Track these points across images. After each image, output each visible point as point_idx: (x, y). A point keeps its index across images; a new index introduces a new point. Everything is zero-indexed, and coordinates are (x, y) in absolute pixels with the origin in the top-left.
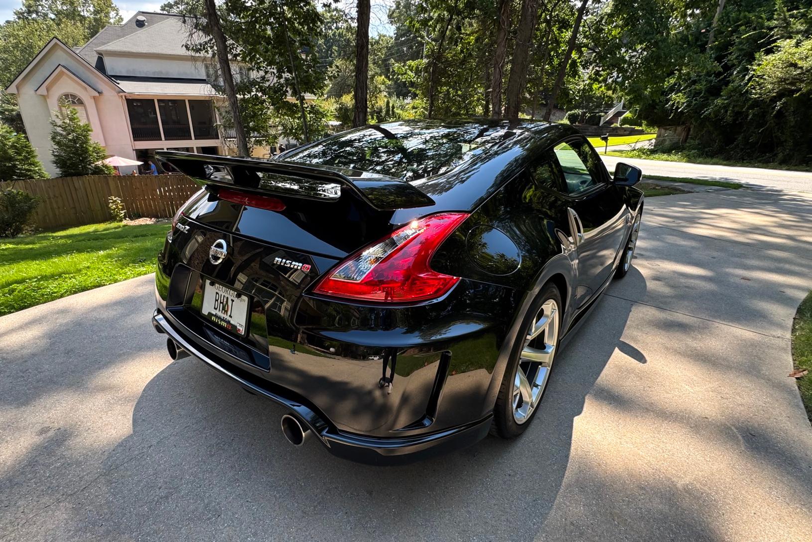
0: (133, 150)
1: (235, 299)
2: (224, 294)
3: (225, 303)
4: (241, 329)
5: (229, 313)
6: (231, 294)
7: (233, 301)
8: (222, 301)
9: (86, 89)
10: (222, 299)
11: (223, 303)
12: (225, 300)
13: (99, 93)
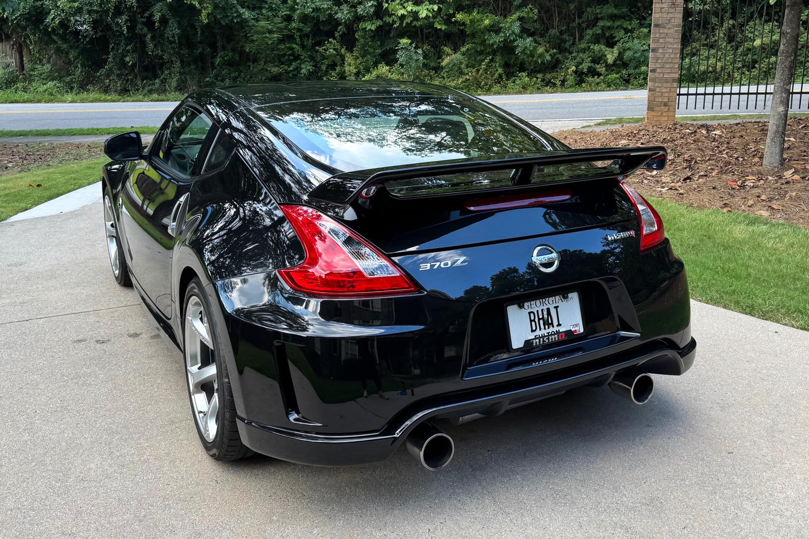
1: (560, 304)
2: (542, 307)
3: (546, 316)
4: (577, 329)
5: (555, 323)
6: (550, 303)
7: (556, 308)
8: (541, 317)
10: (540, 313)
11: (543, 318)
12: (545, 313)
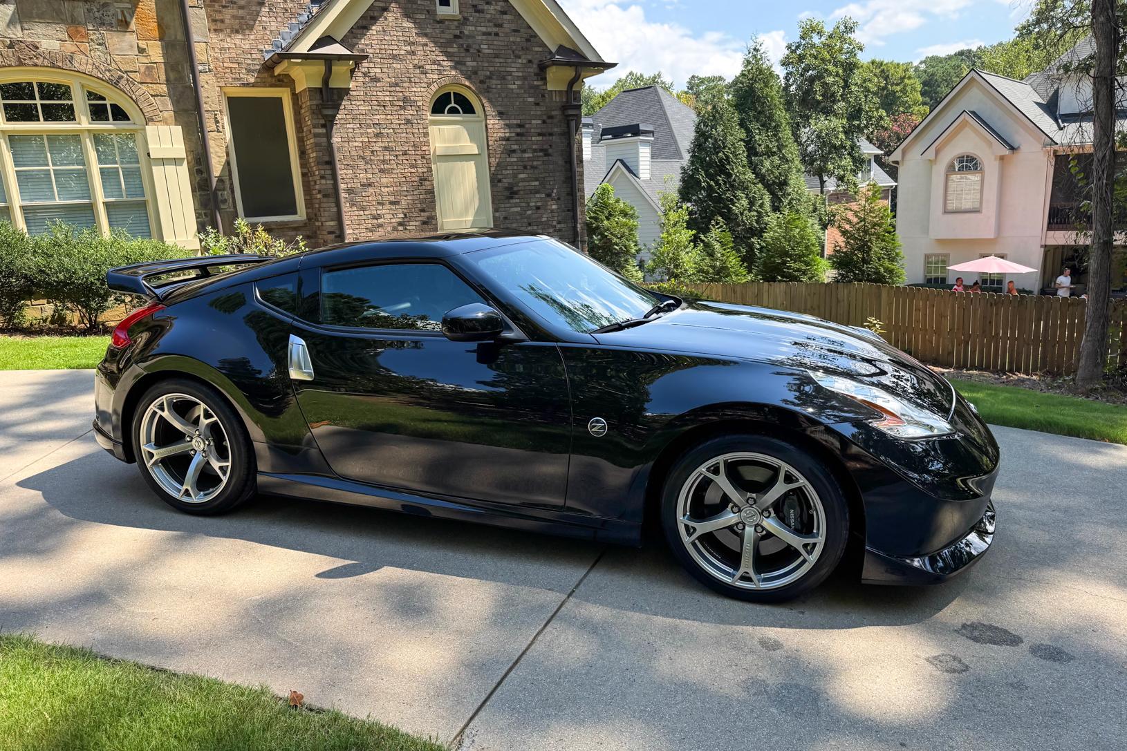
0: (1042, 246)
9: (990, 144)
13: (1012, 148)
